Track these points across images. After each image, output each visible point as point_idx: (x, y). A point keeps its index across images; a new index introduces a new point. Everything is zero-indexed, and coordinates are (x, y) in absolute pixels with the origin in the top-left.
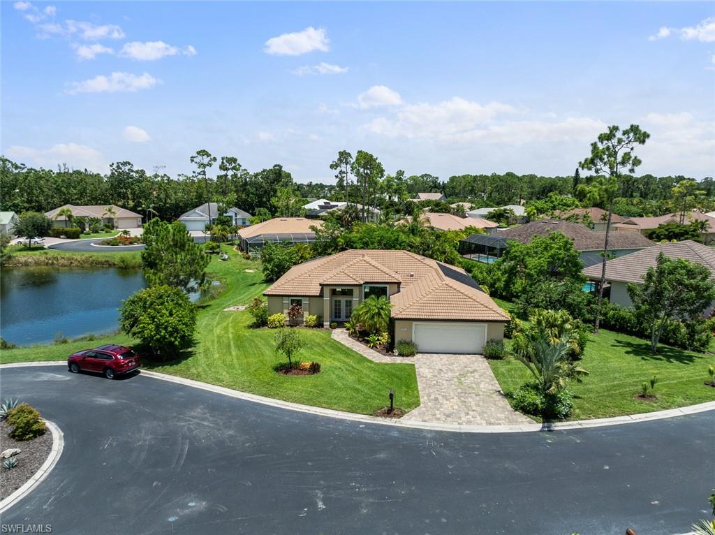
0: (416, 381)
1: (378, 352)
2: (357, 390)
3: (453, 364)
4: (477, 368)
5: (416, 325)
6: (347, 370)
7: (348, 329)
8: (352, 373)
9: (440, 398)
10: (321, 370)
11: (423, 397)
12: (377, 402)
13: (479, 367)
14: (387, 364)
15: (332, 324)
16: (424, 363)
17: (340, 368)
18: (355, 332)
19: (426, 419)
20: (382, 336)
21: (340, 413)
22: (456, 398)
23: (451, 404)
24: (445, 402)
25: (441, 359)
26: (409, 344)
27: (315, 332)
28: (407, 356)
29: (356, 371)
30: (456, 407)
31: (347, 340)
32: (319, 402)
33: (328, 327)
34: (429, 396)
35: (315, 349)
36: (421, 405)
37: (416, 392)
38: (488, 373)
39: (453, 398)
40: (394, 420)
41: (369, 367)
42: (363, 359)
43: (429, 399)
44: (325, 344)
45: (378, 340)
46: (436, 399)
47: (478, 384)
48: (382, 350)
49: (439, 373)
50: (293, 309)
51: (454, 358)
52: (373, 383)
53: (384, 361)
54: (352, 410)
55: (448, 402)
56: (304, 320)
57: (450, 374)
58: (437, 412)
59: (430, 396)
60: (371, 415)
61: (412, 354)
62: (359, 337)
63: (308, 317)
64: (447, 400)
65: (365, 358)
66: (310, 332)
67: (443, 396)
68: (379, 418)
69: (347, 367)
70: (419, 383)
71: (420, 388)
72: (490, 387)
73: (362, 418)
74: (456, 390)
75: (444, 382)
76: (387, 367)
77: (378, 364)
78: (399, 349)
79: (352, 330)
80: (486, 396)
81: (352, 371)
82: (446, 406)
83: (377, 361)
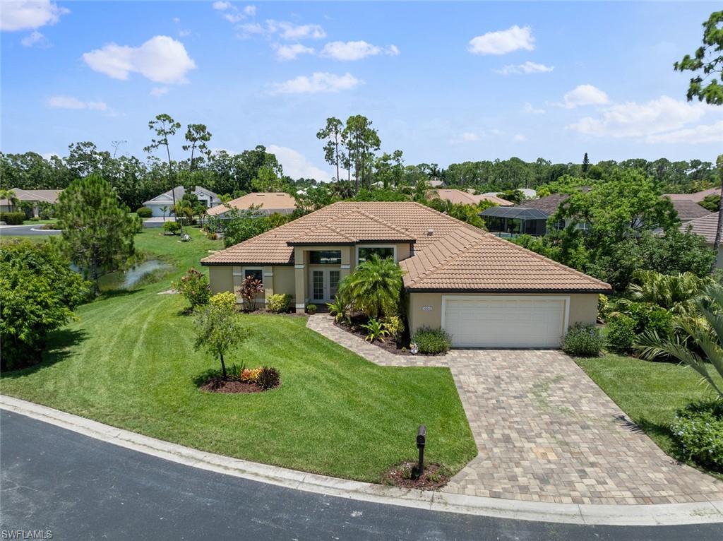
0: (459, 401)
1: (383, 347)
2: (346, 423)
3: (516, 367)
4: (563, 374)
5: (447, 300)
6: (328, 380)
7: (334, 314)
8: (336, 386)
9: (514, 435)
10: (282, 380)
11: (479, 434)
12: (387, 450)
13: (563, 370)
14: (400, 369)
15: (309, 307)
16: (465, 366)
17: (315, 378)
18: (344, 318)
19: (498, 489)
20: (389, 322)
21: (309, 478)
22: (544, 434)
23: (542, 450)
24: (527, 445)
25: (494, 359)
26: (436, 333)
27: (281, 318)
28: (434, 353)
29: (344, 383)
30: (552, 456)
31: (332, 330)
32: (266, 451)
33: (303, 311)
34: (491, 432)
35: (276, 345)
36: (481, 454)
37: (462, 423)
38: (584, 381)
39: (539, 435)
40: (428, 494)
41: (369, 375)
42: (357, 361)
43: (492, 438)
44: (295, 337)
45: (383, 328)
46: (507, 439)
47: (575, 403)
48: (390, 344)
49: (498, 384)
50: (248, 285)
51: (514, 356)
52: (377, 405)
53: (394, 364)
54: (334, 470)
55: (533, 445)
56: (266, 301)
57: (517, 386)
58: (518, 471)
59: (493, 432)
60: (376, 483)
61: (442, 351)
62: (351, 326)
63: (273, 297)
64: (529, 439)
65: (362, 358)
66: (274, 318)
67: (519, 432)
68: (394, 491)
69: (329, 375)
70: (465, 406)
71: (468, 414)
72: (602, 410)
73: (356, 491)
74: (539, 416)
75: (512, 401)
76: (401, 375)
77: (385, 369)
78: (418, 342)
79: (340, 314)
80: (603, 428)
81: (337, 383)
82: (532, 456)
83: (384, 364)
